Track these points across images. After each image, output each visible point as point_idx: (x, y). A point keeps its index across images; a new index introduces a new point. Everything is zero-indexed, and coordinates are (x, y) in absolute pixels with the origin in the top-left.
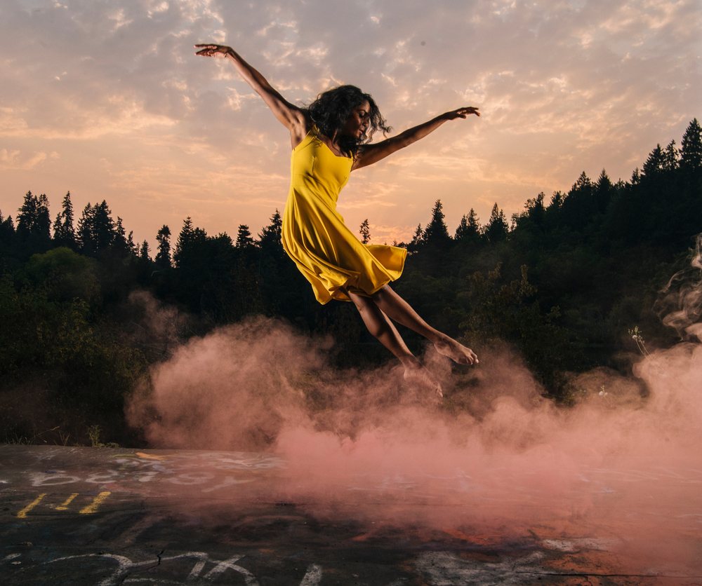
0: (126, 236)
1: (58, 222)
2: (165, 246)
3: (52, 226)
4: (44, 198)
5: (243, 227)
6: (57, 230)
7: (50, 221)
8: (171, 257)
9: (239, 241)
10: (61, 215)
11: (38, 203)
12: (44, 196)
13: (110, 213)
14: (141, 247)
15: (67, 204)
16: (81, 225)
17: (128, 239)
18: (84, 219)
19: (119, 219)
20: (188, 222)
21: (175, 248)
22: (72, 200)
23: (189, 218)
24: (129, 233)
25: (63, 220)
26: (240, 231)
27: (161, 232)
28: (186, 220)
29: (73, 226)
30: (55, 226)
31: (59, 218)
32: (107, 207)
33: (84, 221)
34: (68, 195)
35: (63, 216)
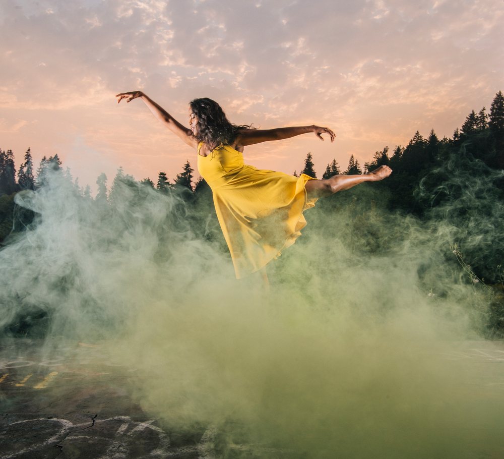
0: (73, 181)
1: (21, 171)
2: (103, 189)
3: (16, 173)
4: (10, 152)
5: (162, 174)
6: (21, 177)
7: (15, 170)
8: (108, 196)
9: (159, 184)
10: (23, 165)
11: (6, 156)
12: (11, 151)
13: (61, 163)
14: (85, 189)
15: (28, 156)
16: (38, 173)
17: (74, 183)
18: (41, 168)
19: (68, 168)
20: (120, 170)
21: (111, 190)
22: (31, 153)
23: (121, 167)
24: (75, 179)
25: (25, 170)
26: (160, 177)
27: (99, 178)
28: (119, 168)
29: (33, 174)
30: (19, 174)
31: (22, 168)
32: (58, 159)
33: (41, 170)
34: (29, 150)
35: (25, 166)
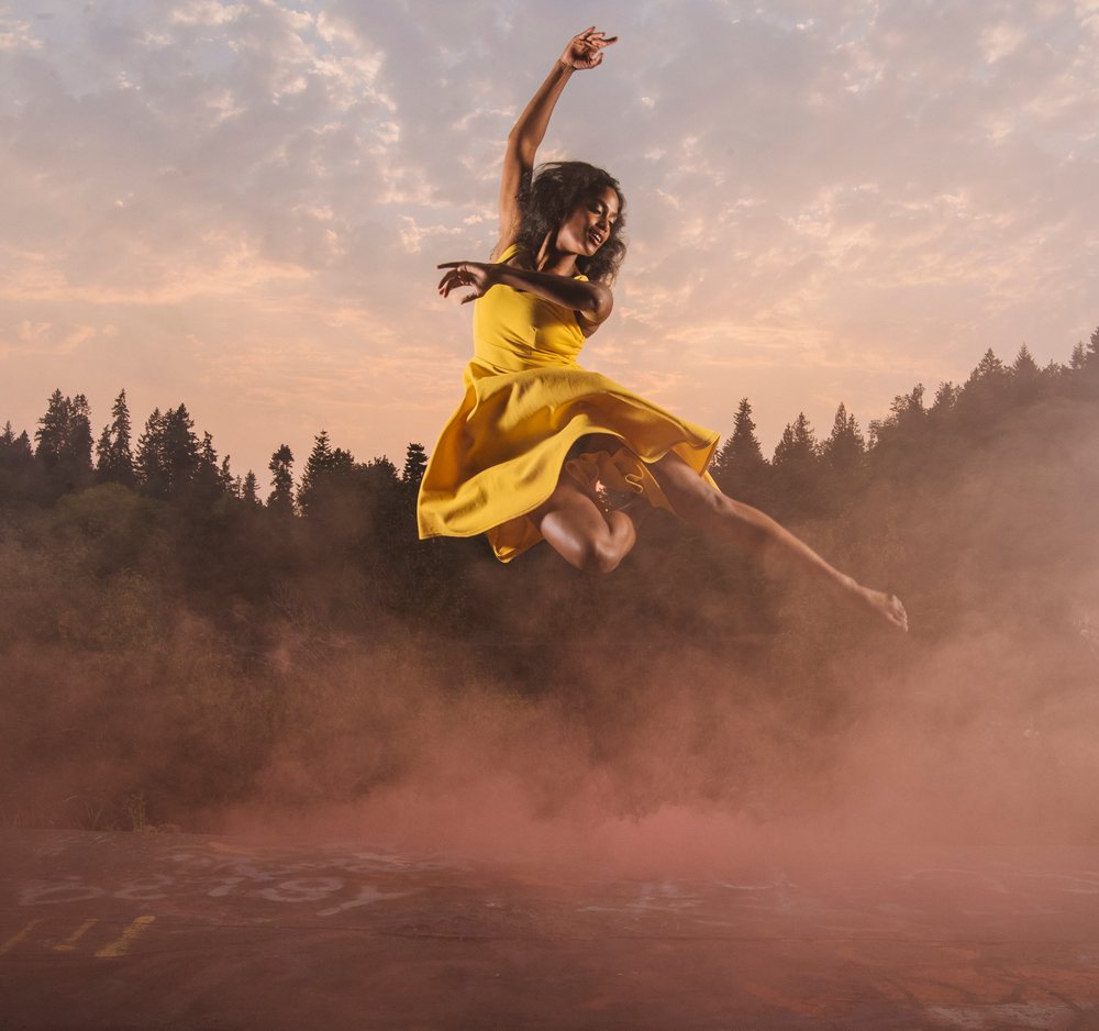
0: (219, 464)
1: (105, 441)
2: (283, 480)
3: (94, 447)
4: (82, 400)
5: (414, 447)
6: (103, 454)
7: (91, 439)
8: (294, 498)
9: (408, 470)
10: (110, 429)
11: (72, 409)
12: (83, 397)
13: (192, 425)
14: (244, 482)
15: (121, 409)
16: (142, 446)
17: (221, 468)
18: (148, 435)
19: (207, 435)
20: (322, 440)
21: (301, 483)
22: (128, 403)
23: (324, 433)
24: (224, 459)
25: (113, 438)
26: (409, 454)
27: (276, 457)
28: (320, 436)
29: (130, 447)
30: (99, 448)
31: (106, 435)
32: (186, 415)
33: (147, 439)
34: (122, 395)
35: (114, 431)
